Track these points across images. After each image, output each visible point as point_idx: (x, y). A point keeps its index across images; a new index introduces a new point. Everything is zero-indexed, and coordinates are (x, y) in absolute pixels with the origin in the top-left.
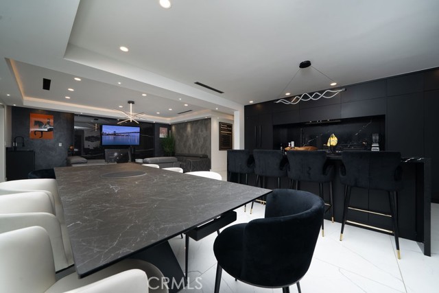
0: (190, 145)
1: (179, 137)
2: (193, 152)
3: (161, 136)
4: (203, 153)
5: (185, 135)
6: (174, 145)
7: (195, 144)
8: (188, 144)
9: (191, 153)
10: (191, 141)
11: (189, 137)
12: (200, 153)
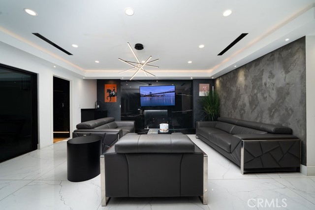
0: (244, 105)
1: (225, 94)
2: (251, 117)
3: (201, 94)
4: (276, 121)
5: (234, 89)
6: (219, 104)
7: (253, 102)
8: (240, 103)
9: (245, 119)
10: (245, 99)
11: (242, 91)
12: (266, 120)
